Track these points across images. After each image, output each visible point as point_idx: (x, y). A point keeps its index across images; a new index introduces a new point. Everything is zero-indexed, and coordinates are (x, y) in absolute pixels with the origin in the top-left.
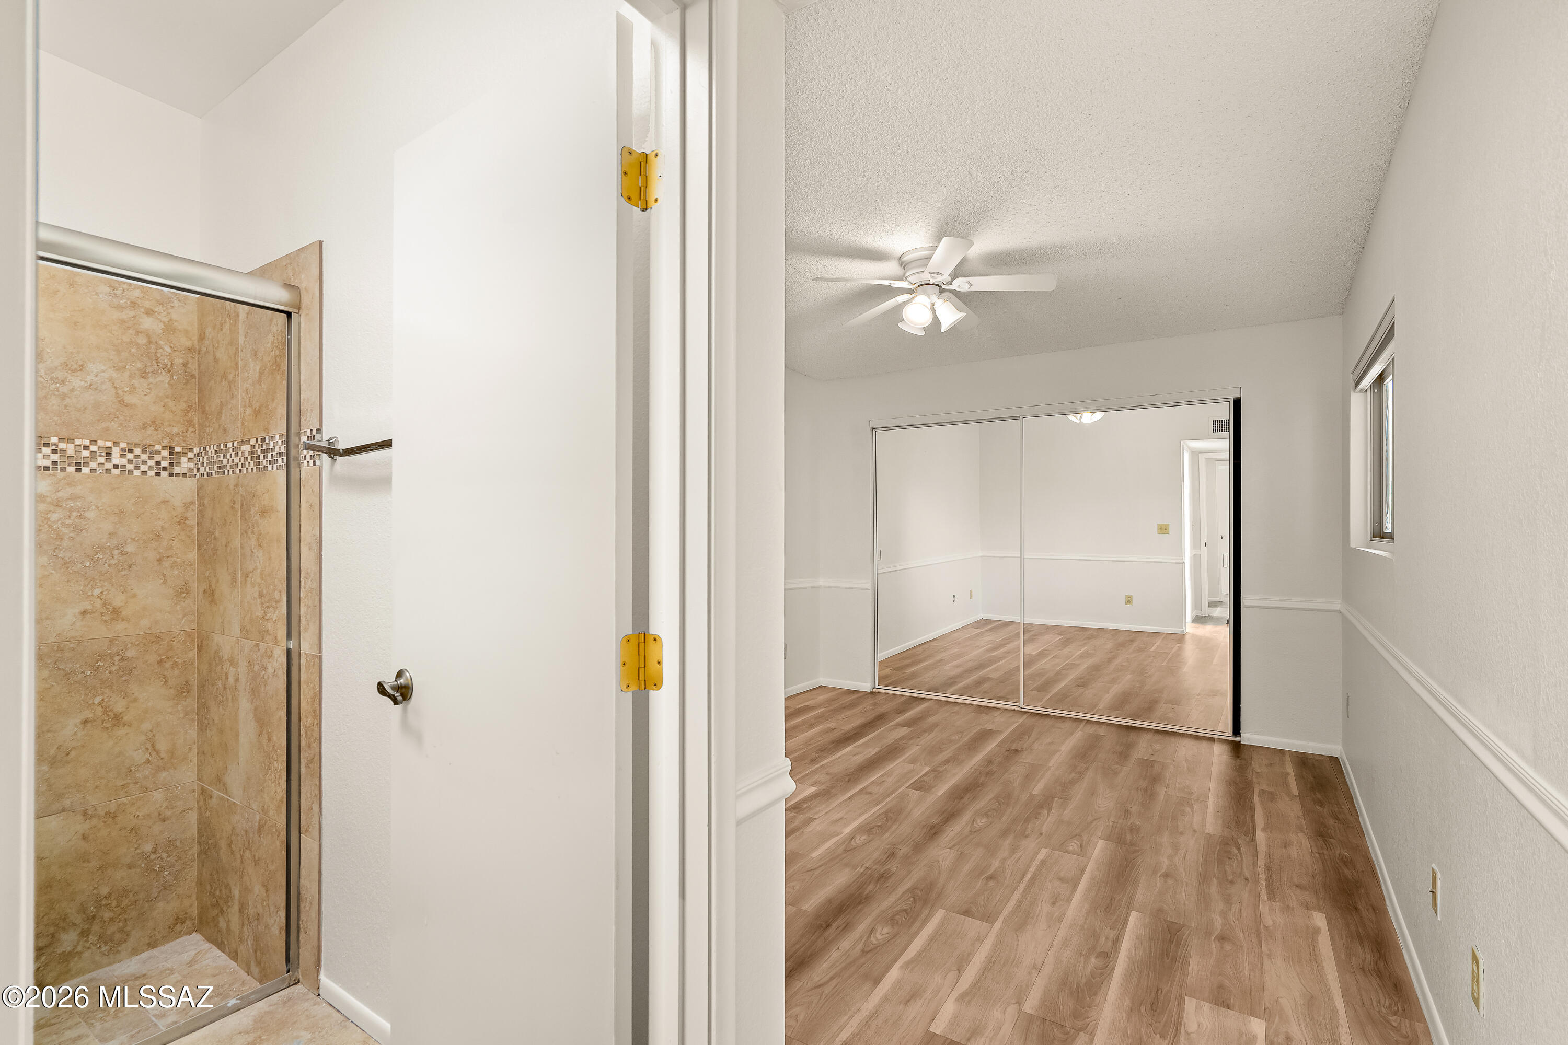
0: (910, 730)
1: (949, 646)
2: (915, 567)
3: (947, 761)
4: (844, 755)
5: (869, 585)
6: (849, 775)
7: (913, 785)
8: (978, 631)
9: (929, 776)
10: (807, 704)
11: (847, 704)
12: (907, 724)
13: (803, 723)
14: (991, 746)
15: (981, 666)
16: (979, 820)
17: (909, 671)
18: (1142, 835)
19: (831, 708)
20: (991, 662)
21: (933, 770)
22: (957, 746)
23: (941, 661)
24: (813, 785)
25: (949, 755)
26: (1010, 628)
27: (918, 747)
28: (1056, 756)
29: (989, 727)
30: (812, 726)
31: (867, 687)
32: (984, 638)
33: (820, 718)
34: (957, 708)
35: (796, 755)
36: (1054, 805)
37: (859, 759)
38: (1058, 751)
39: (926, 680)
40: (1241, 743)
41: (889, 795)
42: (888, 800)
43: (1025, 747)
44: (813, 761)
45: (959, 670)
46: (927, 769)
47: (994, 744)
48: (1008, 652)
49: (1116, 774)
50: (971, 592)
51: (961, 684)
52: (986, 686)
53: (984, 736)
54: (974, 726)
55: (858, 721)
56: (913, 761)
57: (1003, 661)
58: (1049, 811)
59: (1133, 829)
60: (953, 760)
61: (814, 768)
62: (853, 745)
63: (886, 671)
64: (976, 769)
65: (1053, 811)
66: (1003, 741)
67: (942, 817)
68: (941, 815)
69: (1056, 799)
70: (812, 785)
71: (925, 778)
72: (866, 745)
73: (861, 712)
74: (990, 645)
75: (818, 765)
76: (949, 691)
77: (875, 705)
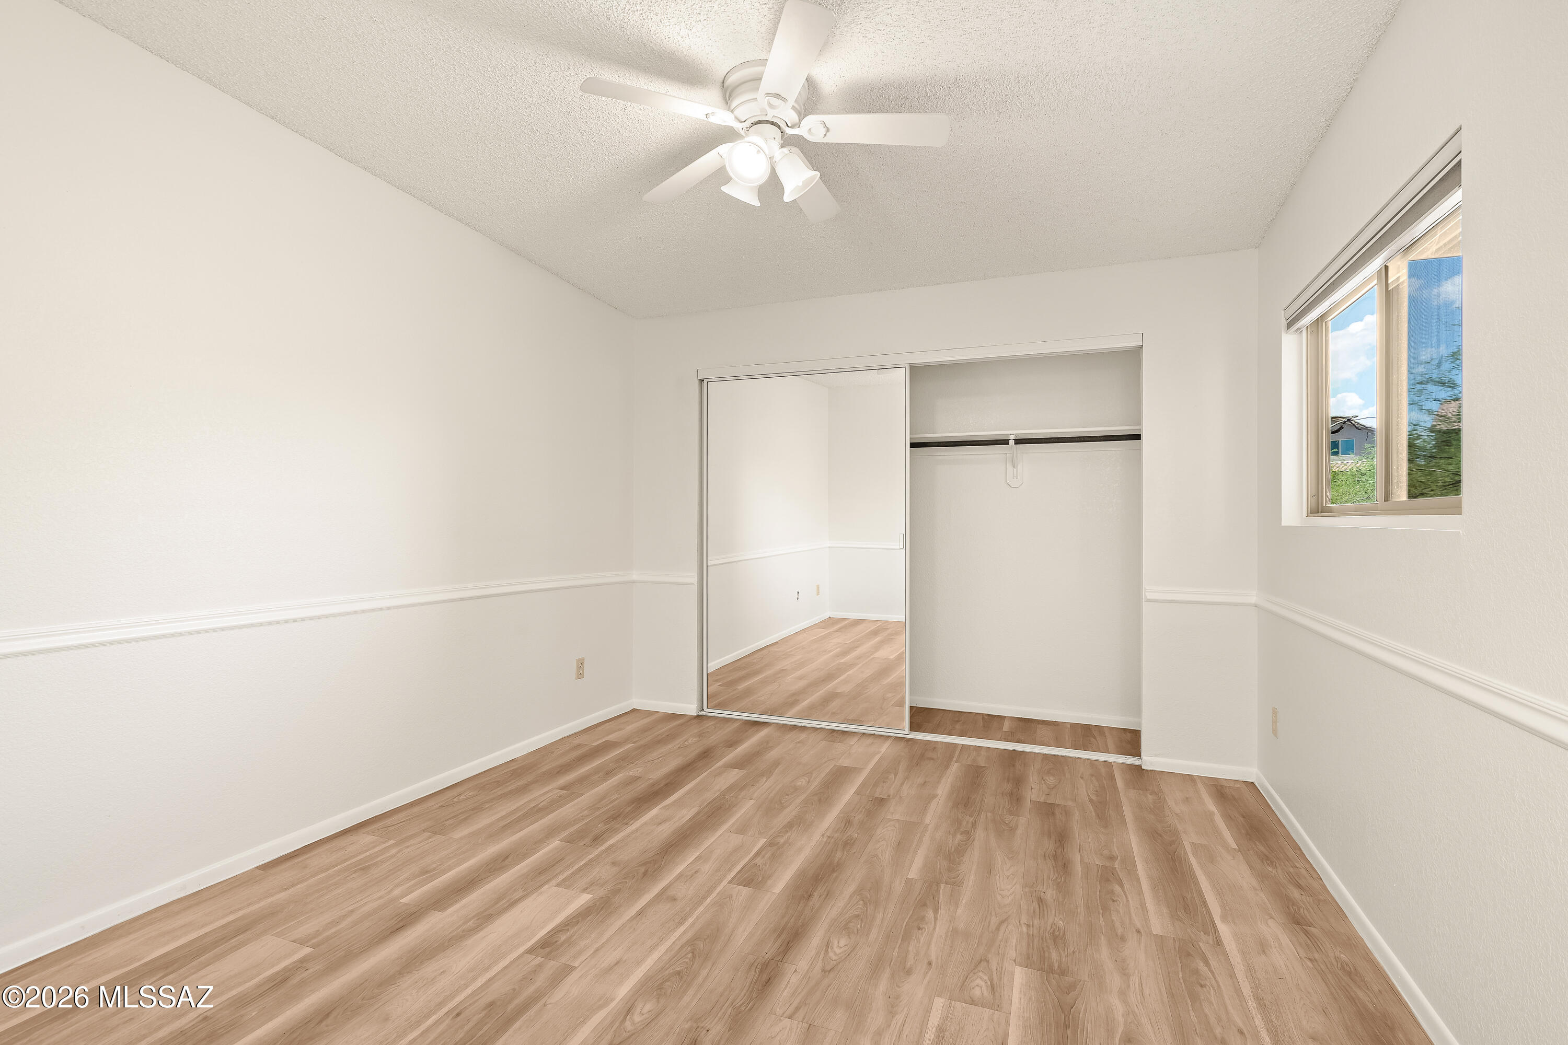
0: (743, 772)
1: (791, 651)
2: (752, 559)
3: (789, 826)
4: (645, 824)
5: (694, 579)
6: (645, 864)
7: (739, 875)
8: (826, 632)
9: (764, 857)
10: (610, 738)
11: (664, 736)
12: (738, 764)
13: (597, 771)
14: (847, 794)
15: (829, 677)
16: (835, 942)
17: (742, 686)
18: (1072, 949)
19: (642, 743)
20: (840, 670)
21: (770, 844)
22: (803, 797)
23: (782, 671)
24: (587, 889)
25: (794, 813)
26: (861, 627)
27: (752, 802)
28: (933, 805)
29: (845, 762)
30: (609, 774)
31: (691, 709)
32: (831, 641)
33: (624, 761)
34: (803, 736)
35: (572, 829)
36: (941, 897)
37: (666, 831)
38: (935, 796)
39: (762, 698)
40: (1143, 768)
41: (700, 902)
42: (701, 909)
43: (892, 792)
44: (597, 839)
45: (802, 684)
46: (762, 841)
47: (852, 790)
48: (859, 658)
49: (1013, 830)
50: (818, 587)
51: (805, 703)
52: (835, 705)
53: (840, 776)
54: (825, 762)
55: (673, 763)
56: (742, 830)
57: (855, 669)
58: (936, 911)
59: (1058, 937)
60: (799, 823)
61: (597, 852)
62: (660, 806)
63: (714, 688)
64: (829, 837)
65: (942, 911)
66: (863, 785)
67: (780, 941)
68: (779, 936)
69: (942, 886)
70: (585, 890)
71: (759, 861)
72: (679, 803)
73: (679, 748)
74: (839, 649)
75: (603, 848)
76: (790, 714)
77: (701, 735)
